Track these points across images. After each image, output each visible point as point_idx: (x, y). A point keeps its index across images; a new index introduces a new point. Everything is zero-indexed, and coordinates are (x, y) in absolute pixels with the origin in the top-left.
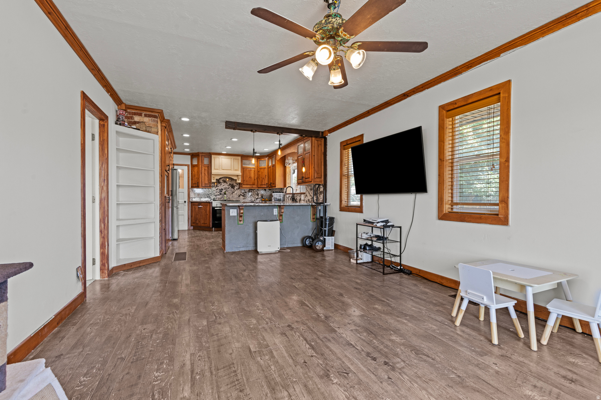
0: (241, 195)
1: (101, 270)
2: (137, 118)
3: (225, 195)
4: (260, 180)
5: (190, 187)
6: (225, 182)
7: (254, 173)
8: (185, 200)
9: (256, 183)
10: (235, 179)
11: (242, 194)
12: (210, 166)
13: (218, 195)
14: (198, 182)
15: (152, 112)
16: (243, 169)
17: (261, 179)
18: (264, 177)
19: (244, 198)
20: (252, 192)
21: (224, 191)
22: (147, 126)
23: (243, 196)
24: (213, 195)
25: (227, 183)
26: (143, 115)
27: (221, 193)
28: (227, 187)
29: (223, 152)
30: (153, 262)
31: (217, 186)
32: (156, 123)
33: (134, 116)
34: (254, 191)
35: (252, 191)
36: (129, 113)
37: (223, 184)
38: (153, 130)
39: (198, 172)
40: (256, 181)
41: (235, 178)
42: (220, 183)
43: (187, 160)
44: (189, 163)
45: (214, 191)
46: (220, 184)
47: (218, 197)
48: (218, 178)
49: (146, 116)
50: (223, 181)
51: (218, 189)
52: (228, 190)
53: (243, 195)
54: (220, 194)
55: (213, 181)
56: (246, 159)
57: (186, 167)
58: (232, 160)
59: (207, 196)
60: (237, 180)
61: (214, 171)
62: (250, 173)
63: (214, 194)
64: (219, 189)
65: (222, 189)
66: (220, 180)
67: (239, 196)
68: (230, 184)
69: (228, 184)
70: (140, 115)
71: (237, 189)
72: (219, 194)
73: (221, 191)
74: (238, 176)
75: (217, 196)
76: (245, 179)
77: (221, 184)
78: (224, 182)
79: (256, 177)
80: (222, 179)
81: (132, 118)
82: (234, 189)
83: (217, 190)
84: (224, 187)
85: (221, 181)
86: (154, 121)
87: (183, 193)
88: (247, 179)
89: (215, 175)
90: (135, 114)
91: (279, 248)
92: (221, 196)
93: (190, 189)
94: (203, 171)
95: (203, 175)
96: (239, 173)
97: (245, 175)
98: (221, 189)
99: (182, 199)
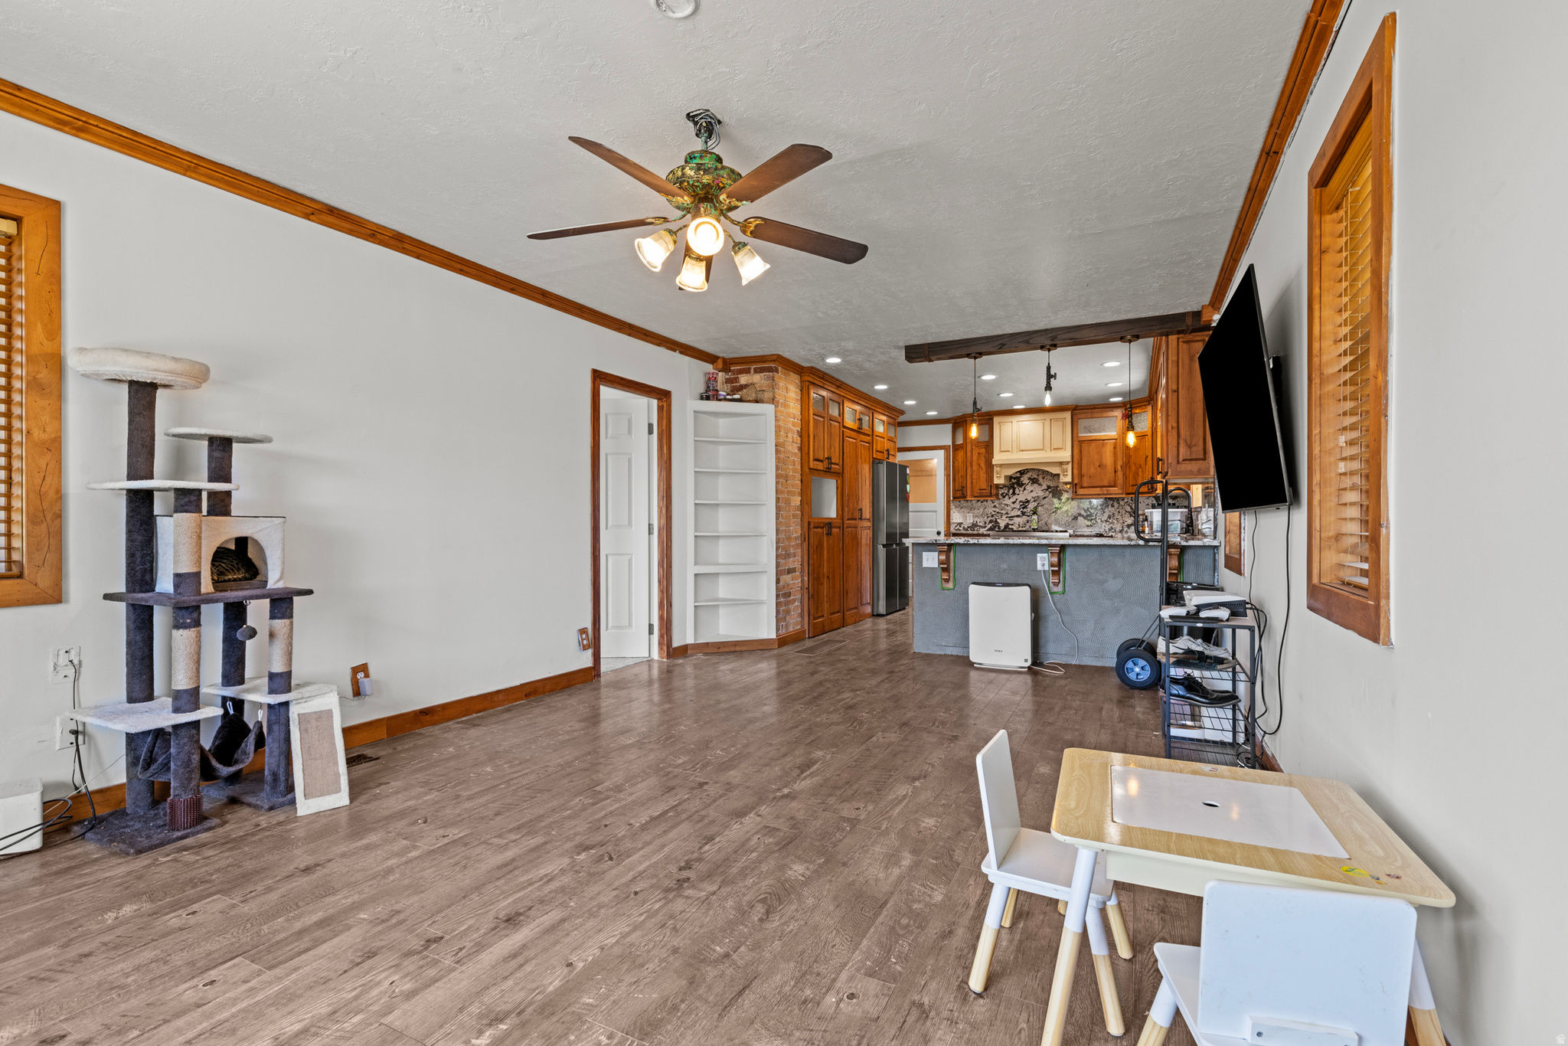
0: (1080, 515)
1: (659, 644)
2: (744, 379)
3: (1035, 517)
4: (1130, 471)
5: (952, 499)
6: (1034, 481)
7: (1115, 454)
8: (939, 530)
9: (1120, 481)
10: (1054, 472)
11: (1083, 513)
12: (988, 446)
13: (1018, 516)
14: (965, 485)
15: (764, 362)
16: (1079, 445)
17: (1133, 468)
18: (1143, 463)
19: (1089, 523)
20: (1113, 506)
21: (1031, 506)
22: (758, 389)
23: (1085, 518)
24: (1004, 517)
25: (1040, 484)
26: (752, 371)
27: (1025, 510)
28: (1041, 494)
29: (1016, 407)
30: (760, 647)
31: (1014, 493)
32: (771, 382)
33: (739, 376)
34: (1122, 503)
35: (1115, 504)
36: (734, 372)
37: (1029, 488)
38: (767, 395)
39: (965, 462)
40: (1120, 474)
41: (1055, 470)
42: (1023, 484)
43: (943, 435)
44: (949, 442)
45: (1007, 505)
46: (1022, 489)
47: (1017, 520)
48: (1011, 472)
49: (756, 371)
50: (1029, 479)
51: (1018, 502)
52: (1043, 502)
53: (1085, 514)
54: (1023, 514)
55: (999, 480)
56: (1089, 415)
57: (942, 452)
58: (1047, 423)
59: (989, 519)
60: (1061, 477)
61: (998, 458)
62: (1100, 454)
63: (1007, 513)
64: (1020, 502)
65: (1028, 502)
66: (1022, 479)
67: (1075, 518)
68: (1049, 487)
69: (1045, 487)
70: (747, 371)
71: (1068, 499)
72: (1019, 513)
73: (1026, 507)
74: (1061, 463)
75: (1015, 519)
76: (1084, 470)
77: (1025, 489)
78: (1033, 483)
79: (1120, 463)
80: (1029, 475)
81: (736, 380)
82: (1060, 499)
83: (1013, 503)
84: (1034, 494)
85: (1025, 479)
86: (768, 378)
87: (934, 514)
88: (1092, 470)
89: (1001, 466)
90: (741, 372)
91: (1026, 661)
92: (1025, 518)
93: (952, 504)
94: (975, 458)
95: (975, 467)
96: (1066, 455)
97: (1084, 461)
98: (1024, 500)
99: (933, 528)
